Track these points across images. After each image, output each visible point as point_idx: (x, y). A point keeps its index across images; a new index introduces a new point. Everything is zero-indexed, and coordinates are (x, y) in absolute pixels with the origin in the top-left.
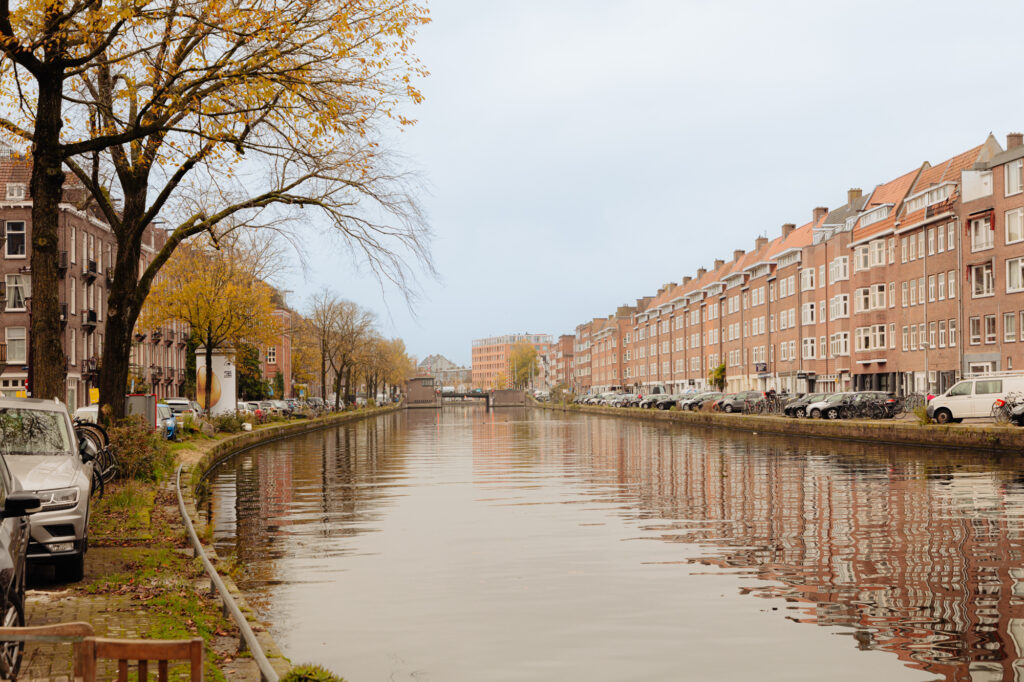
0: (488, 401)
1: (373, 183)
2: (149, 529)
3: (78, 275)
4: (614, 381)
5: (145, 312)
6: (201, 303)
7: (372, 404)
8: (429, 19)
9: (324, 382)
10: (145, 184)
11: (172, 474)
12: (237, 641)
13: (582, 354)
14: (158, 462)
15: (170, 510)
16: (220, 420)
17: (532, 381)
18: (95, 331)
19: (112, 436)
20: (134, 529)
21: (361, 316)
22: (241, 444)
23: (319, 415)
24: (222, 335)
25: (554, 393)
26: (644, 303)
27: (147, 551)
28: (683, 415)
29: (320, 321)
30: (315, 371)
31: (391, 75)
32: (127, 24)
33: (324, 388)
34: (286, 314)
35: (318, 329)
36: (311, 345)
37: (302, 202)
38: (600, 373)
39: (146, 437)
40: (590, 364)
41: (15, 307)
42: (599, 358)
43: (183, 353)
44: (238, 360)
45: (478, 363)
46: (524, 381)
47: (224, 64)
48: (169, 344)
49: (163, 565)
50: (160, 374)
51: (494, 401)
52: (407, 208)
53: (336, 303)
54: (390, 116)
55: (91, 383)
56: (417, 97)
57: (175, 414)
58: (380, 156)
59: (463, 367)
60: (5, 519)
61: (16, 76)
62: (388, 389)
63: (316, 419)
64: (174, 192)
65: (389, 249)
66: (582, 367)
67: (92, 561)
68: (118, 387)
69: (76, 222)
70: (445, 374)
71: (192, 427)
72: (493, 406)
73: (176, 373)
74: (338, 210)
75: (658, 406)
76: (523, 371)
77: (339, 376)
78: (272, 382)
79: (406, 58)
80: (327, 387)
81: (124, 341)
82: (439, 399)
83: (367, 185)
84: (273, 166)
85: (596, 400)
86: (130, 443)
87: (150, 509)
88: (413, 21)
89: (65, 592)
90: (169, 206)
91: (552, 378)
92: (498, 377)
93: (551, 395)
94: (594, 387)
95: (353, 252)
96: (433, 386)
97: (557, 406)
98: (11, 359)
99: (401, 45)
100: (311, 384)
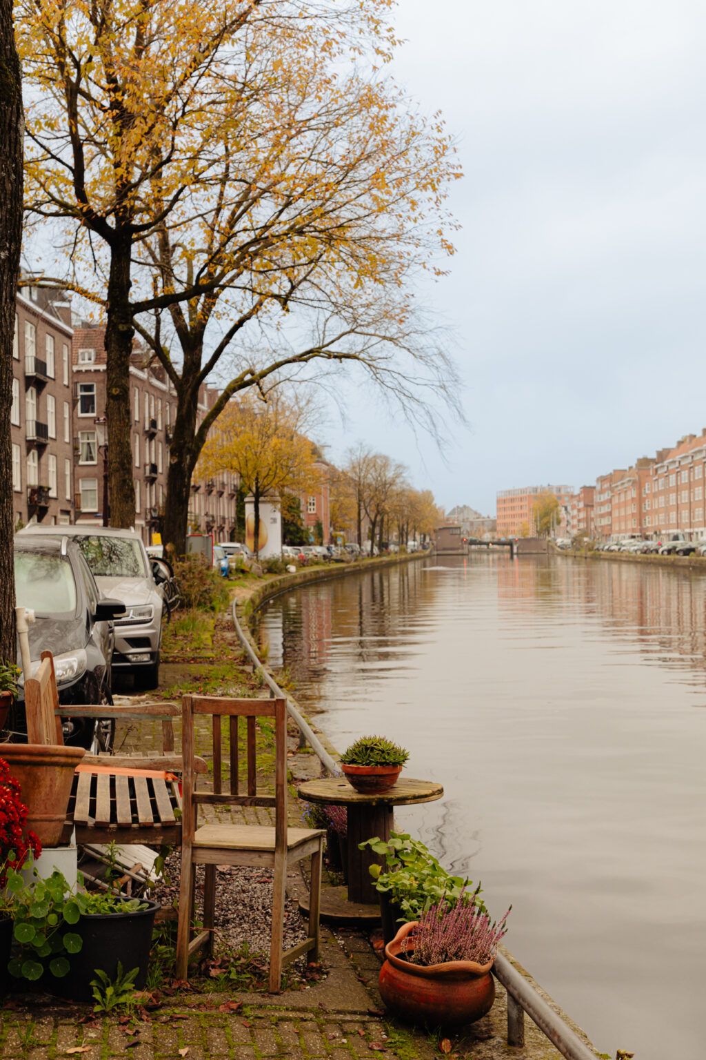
0: (512, 549)
1: (406, 337)
2: (212, 649)
3: (141, 432)
4: (633, 530)
5: (200, 465)
6: (250, 455)
7: (403, 551)
8: (462, 175)
9: (359, 529)
10: (201, 343)
11: (228, 607)
12: (297, 740)
13: (602, 504)
14: (216, 595)
15: (229, 635)
16: (268, 562)
17: (554, 530)
18: (157, 482)
19: (176, 571)
20: (199, 648)
21: (393, 468)
22: (287, 585)
23: (356, 560)
24: (269, 484)
25: (576, 540)
26: (663, 455)
27: (211, 667)
28: (702, 561)
29: (355, 472)
30: (351, 520)
31: (426, 229)
32: (186, 191)
33: (359, 535)
34: (324, 467)
35: (355, 481)
36: (347, 496)
37: (340, 357)
38: (620, 522)
39: (205, 571)
40: (610, 514)
41: (87, 460)
42: (619, 508)
43: (233, 502)
44: (283, 508)
45: (503, 513)
46: (546, 529)
47: (273, 224)
48: (221, 494)
49: (227, 678)
50: (213, 521)
51: (518, 548)
52: (439, 362)
53: (370, 456)
54: (425, 267)
55: (153, 529)
56: (450, 249)
57: (229, 556)
58: (412, 312)
59: (488, 517)
60: (96, 623)
61: (91, 243)
62: (418, 537)
63: (353, 564)
64: (226, 350)
65: (422, 399)
66: (602, 516)
67: (164, 673)
68: (180, 527)
69: (139, 383)
70: (472, 524)
71: (243, 568)
72: (517, 554)
73: (227, 522)
74: (374, 363)
75: (677, 553)
76: (545, 520)
77: (374, 524)
78: (312, 530)
79: (439, 213)
80: (362, 535)
81: (185, 486)
82: (466, 546)
83: (401, 340)
84: (315, 324)
85: (616, 548)
86: (192, 576)
87: (211, 633)
88: (446, 177)
89: (143, 697)
90: (222, 363)
91: (573, 527)
92: (522, 525)
93: (572, 543)
94: (614, 536)
95: (388, 402)
96: (460, 534)
97: (578, 553)
98: (84, 507)
99: (435, 199)
100: (347, 532)
